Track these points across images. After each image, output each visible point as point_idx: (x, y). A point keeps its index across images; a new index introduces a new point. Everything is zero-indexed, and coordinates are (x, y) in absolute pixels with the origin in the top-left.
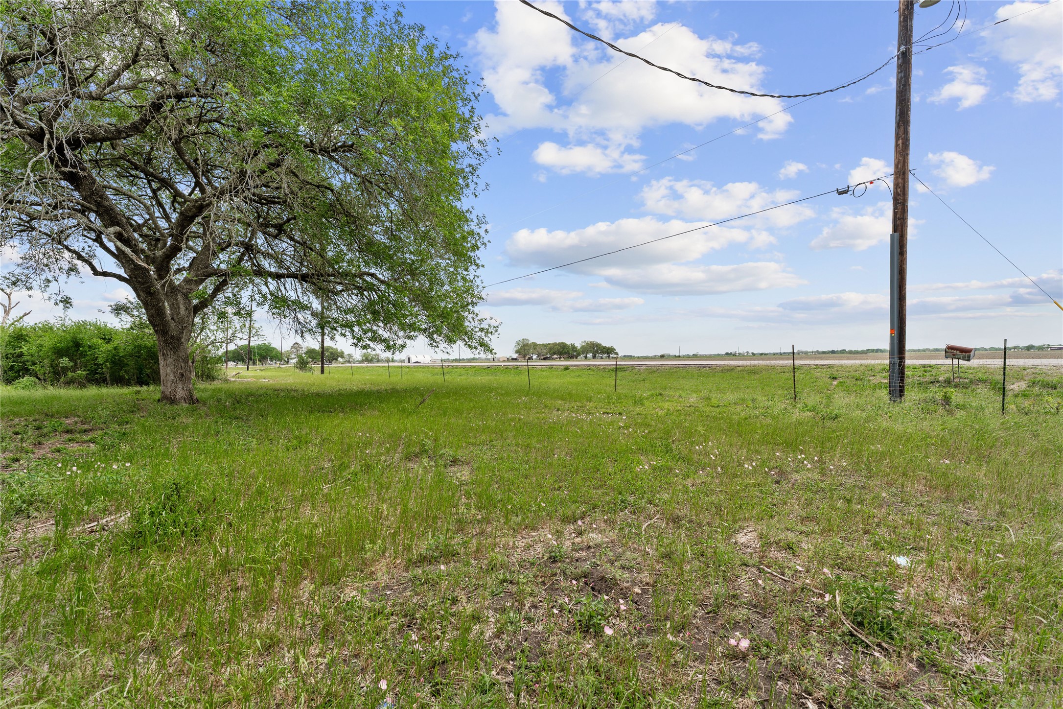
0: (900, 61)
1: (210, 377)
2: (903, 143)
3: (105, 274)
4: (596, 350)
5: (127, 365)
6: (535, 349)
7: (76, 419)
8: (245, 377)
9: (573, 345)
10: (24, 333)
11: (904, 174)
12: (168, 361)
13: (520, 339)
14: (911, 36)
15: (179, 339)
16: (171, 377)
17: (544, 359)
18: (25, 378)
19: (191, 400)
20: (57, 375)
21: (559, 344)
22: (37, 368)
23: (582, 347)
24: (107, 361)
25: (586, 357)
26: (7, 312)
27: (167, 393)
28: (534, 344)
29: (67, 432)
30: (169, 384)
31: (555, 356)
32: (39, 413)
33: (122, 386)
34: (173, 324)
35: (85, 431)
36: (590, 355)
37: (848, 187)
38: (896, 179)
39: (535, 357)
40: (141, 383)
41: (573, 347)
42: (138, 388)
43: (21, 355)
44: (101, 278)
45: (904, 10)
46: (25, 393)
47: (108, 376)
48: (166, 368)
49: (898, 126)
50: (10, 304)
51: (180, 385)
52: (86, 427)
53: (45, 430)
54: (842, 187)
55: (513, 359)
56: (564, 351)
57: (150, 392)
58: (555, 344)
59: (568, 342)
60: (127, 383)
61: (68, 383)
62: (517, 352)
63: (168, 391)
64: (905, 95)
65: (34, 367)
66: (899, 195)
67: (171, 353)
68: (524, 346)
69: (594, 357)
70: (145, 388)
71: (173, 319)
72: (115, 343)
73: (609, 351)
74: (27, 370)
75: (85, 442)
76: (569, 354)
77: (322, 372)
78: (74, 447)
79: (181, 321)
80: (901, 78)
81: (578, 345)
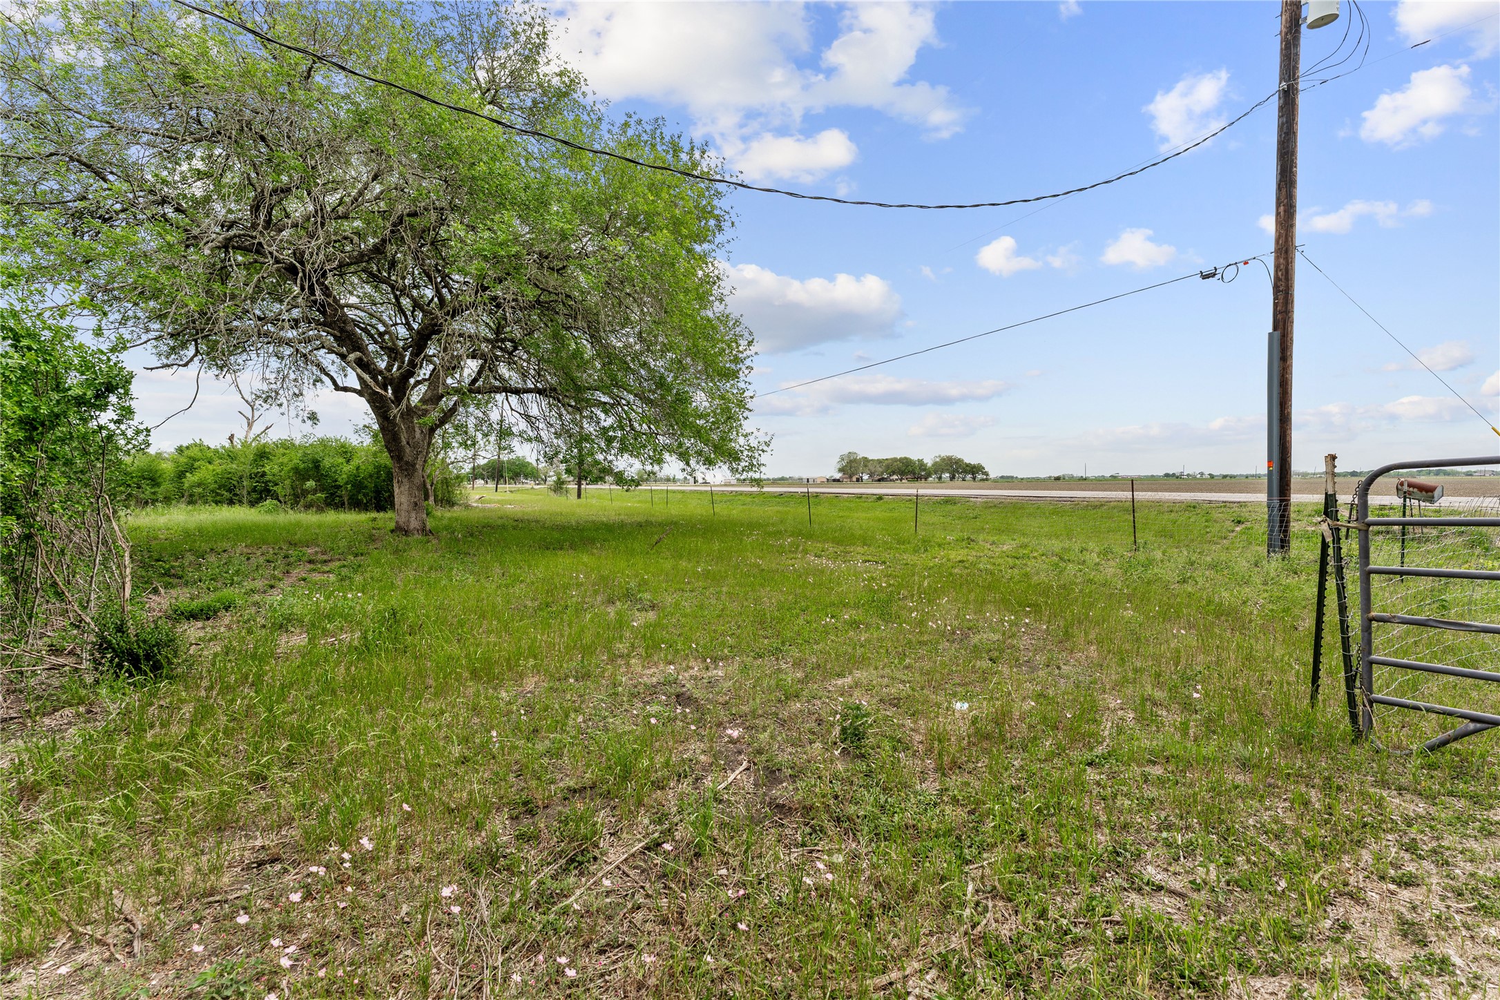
0: (1282, 101)
1: (451, 503)
2: (1285, 211)
3: (345, 389)
4: (957, 469)
5: (366, 487)
6: (866, 466)
7: (317, 549)
8: (490, 502)
9: (920, 461)
10: (267, 450)
11: (1286, 252)
12: (402, 489)
13: (846, 452)
14: (1296, 68)
15: (414, 465)
16: (405, 506)
17: (879, 480)
18: (268, 501)
19: (424, 530)
20: (297, 499)
21: (901, 460)
22: (278, 489)
23: (935, 464)
24: (347, 483)
25: (940, 478)
26: (250, 425)
27: (401, 523)
28: (865, 459)
29: (310, 562)
30: (403, 513)
31: (895, 477)
32: (284, 541)
33: (360, 511)
34: (408, 450)
35: (325, 561)
36: (946, 475)
37: (1216, 269)
38: (1277, 258)
39: (866, 477)
40: (380, 508)
41: (921, 464)
42: (374, 515)
43: (264, 474)
44: (342, 393)
45: (1286, 34)
46: (268, 518)
47: (346, 499)
48: (402, 495)
49: (1279, 188)
50: (253, 416)
51: (413, 515)
52: (325, 557)
53: (292, 560)
54: (1207, 269)
55: (835, 480)
56: (908, 470)
57: (386, 519)
58: (895, 460)
59: (914, 457)
60: (366, 509)
61: (308, 507)
62: (840, 470)
63: (402, 520)
64: (1288, 146)
65: (275, 488)
66: (1280, 280)
67: (405, 480)
68: (851, 462)
69: (952, 478)
70: (382, 514)
71: (408, 443)
72: (355, 462)
73: (974, 471)
74: (269, 491)
75: (324, 572)
76: (914, 474)
77: (579, 496)
78: (317, 577)
79: (415, 446)
80: (1283, 124)
81: (929, 462)
